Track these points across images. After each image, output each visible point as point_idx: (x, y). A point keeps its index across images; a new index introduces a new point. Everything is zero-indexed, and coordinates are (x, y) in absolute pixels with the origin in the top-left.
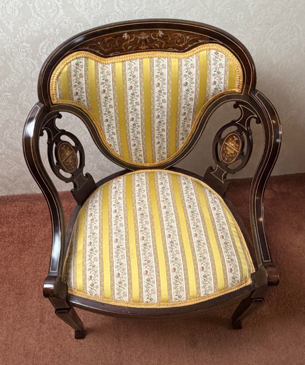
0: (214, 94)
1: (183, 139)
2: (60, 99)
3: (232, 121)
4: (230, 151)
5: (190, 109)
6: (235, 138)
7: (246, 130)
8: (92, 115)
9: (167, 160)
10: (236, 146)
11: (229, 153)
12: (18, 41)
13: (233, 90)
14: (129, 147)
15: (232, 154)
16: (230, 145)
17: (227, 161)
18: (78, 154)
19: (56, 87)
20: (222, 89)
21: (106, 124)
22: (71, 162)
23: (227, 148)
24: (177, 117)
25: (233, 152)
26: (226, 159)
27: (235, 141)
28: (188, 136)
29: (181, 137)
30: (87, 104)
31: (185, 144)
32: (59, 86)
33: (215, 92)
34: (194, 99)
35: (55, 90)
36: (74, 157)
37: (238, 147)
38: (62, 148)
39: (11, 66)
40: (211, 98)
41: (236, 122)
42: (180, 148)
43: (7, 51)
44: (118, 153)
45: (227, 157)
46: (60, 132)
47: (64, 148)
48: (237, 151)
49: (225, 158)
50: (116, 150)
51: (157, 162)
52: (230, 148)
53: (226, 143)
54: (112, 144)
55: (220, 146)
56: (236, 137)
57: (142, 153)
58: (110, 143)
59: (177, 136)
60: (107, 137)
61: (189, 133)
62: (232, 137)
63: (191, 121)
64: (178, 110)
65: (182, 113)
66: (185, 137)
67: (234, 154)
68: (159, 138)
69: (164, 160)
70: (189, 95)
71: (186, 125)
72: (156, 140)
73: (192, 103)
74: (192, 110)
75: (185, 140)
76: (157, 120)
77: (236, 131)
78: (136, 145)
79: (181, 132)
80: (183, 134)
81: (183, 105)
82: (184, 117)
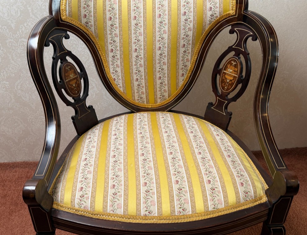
0: (210, 21)
1: (183, 74)
2: (69, 16)
3: (229, 47)
4: (229, 78)
5: (189, 41)
6: (233, 62)
7: (244, 50)
8: (99, 44)
9: (168, 100)
10: (235, 71)
11: (228, 81)
13: (228, 13)
14: (132, 83)
15: (231, 80)
16: (228, 72)
17: (228, 89)
18: (82, 81)
19: (66, 3)
20: (218, 14)
21: (111, 54)
22: (74, 85)
23: (226, 76)
24: (177, 49)
25: (232, 78)
26: (226, 88)
27: (233, 66)
28: (188, 72)
29: (181, 72)
30: (95, 30)
31: (185, 80)
32: (69, 3)
33: (211, 19)
34: (192, 29)
35: (65, 5)
36: (78, 82)
37: (237, 71)
38: (67, 68)
39: (30, 11)
40: (208, 27)
41: (233, 47)
42: (180, 86)
44: (122, 89)
45: (226, 86)
46: (67, 51)
47: (69, 69)
48: (236, 76)
49: (225, 87)
50: (119, 85)
51: (159, 103)
52: (230, 75)
53: (224, 71)
54: (116, 78)
55: (219, 76)
56: (235, 61)
57: (144, 90)
58: (114, 77)
59: (177, 72)
60: (111, 71)
61: (189, 68)
62: (230, 63)
63: (190, 54)
64: (178, 42)
65: (182, 44)
66: (185, 73)
67: (234, 79)
68: (160, 73)
69: (165, 100)
70: (188, 25)
71: (185, 59)
72: (158, 75)
73: (190, 33)
74: (191, 42)
75: (185, 76)
76: (158, 52)
77: (234, 56)
78: (139, 80)
79: (181, 66)
80: (183, 69)
81: (182, 36)
82: (184, 49)
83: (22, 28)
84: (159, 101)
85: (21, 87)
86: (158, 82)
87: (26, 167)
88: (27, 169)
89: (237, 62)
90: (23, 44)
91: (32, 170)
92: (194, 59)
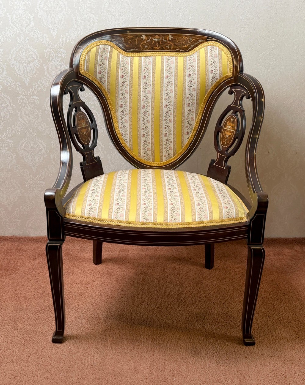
0: (212, 83)
2: (86, 71)
3: (228, 106)
4: (228, 134)
5: (193, 100)
6: (231, 119)
7: (240, 108)
8: (110, 99)
9: (173, 159)
10: (232, 127)
11: (227, 137)
12: (57, 47)
13: (226, 75)
14: (138, 137)
15: (230, 136)
16: (227, 128)
17: (227, 145)
18: (92, 131)
19: (85, 59)
20: (218, 77)
21: (120, 109)
22: (85, 134)
23: (226, 133)
24: (183, 107)
25: (230, 134)
27: (231, 122)
28: (193, 130)
29: (186, 130)
30: (107, 85)
31: (190, 139)
32: (87, 60)
33: (213, 80)
34: (196, 90)
35: (84, 61)
36: (88, 132)
37: (235, 127)
38: (80, 116)
39: (46, 69)
40: (210, 89)
41: (231, 106)
42: (185, 144)
43: (47, 55)
44: (128, 145)
45: (226, 141)
46: (81, 102)
47: (82, 117)
48: (234, 131)
49: (225, 143)
50: (126, 141)
51: (165, 161)
52: (229, 131)
53: (224, 128)
54: (124, 133)
55: (220, 134)
57: (150, 146)
58: (122, 132)
59: (182, 130)
60: (120, 125)
61: (194, 127)
62: (229, 120)
63: (195, 114)
64: (183, 101)
65: (187, 103)
66: (189, 132)
67: (232, 134)
68: (166, 130)
69: (170, 158)
70: (192, 85)
71: (190, 117)
72: (164, 132)
73: (195, 94)
74: (195, 102)
75: (190, 135)
76: (165, 110)
77: (232, 113)
78: (145, 136)
79: (186, 125)
80: (188, 128)
81: (187, 96)
82: (188, 108)
83: (35, 86)
84: (164, 158)
85: (25, 147)
86: (164, 139)
87: (16, 241)
88: (17, 243)
89: (234, 119)
90: (34, 101)
91: (22, 244)
92: (199, 118)
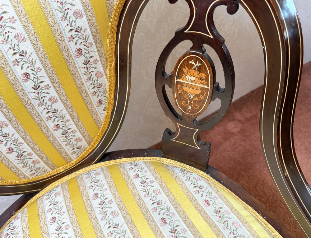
1: (100, 102)
3: (177, 34)
4: (192, 93)
5: (86, 39)
6: (193, 63)
7: (212, 37)
9: (90, 149)
10: (201, 79)
11: (191, 97)
15: (196, 96)
16: (187, 81)
17: (193, 111)
23: (185, 89)
24: (68, 63)
25: (198, 92)
26: (190, 108)
27: (195, 69)
28: (108, 94)
29: (95, 100)
31: (108, 110)
34: (83, 13)
37: (206, 79)
41: (186, 32)
42: (103, 120)
45: (190, 105)
48: (206, 87)
49: (188, 107)
52: (191, 86)
53: (178, 80)
55: (171, 90)
56: (196, 60)
59: (86, 101)
61: (107, 87)
62: (186, 64)
63: (100, 63)
64: (61, 50)
65: (74, 51)
66: (102, 98)
67: (202, 93)
68: (52, 119)
70: (68, 6)
71: (94, 74)
72: (51, 125)
73: (83, 23)
74: (91, 40)
75: (106, 103)
76: (29, 86)
77: (191, 49)
78: (15, 149)
79: (90, 91)
80: (98, 93)
81: (67, 34)
82: (82, 59)
84: (73, 156)
86: (58, 134)
89: (201, 62)
92: (111, 66)
